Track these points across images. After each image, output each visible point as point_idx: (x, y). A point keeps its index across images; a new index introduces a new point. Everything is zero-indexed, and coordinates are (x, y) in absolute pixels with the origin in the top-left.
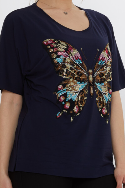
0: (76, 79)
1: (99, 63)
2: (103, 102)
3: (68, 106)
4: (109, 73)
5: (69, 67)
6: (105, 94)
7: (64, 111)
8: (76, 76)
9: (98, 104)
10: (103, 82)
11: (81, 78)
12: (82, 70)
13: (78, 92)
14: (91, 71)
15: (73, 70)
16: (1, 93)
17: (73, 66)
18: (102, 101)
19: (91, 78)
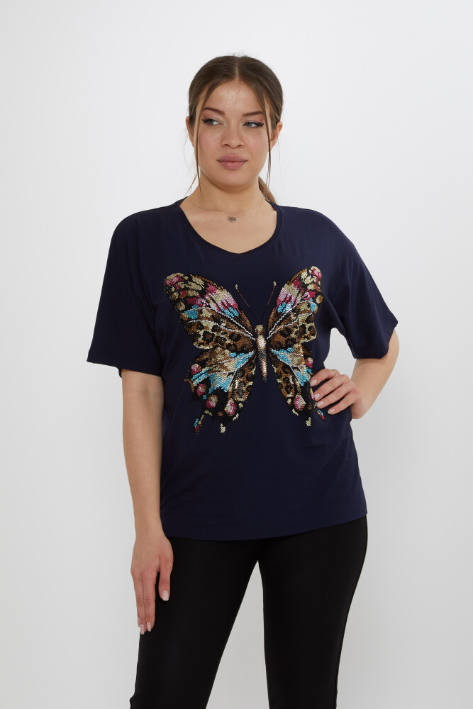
0: (228, 347)
1: (280, 309)
2: (295, 385)
3: (213, 401)
4: (303, 326)
5: (211, 327)
6: (298, 369)
7: (207, 412)
8: (228, 341)
9: (283, 391)
10: (291, 346)
11: (239, 345)
12: (240, 328)
13: (232, 373)
14: (260, 328)
15: (220, 330)
16: (121, 376)
17: (220, 323)
18: (292, 383)
19: (262, 343)
